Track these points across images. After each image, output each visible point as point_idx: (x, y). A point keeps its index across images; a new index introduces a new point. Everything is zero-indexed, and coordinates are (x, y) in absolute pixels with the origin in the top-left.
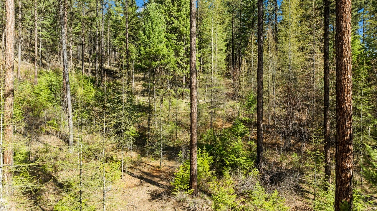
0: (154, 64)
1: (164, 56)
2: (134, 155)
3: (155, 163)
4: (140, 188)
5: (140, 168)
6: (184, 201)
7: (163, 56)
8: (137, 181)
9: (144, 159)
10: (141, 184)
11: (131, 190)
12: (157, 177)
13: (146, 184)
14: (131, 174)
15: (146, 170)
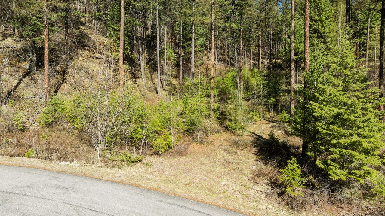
11: (263, 125)
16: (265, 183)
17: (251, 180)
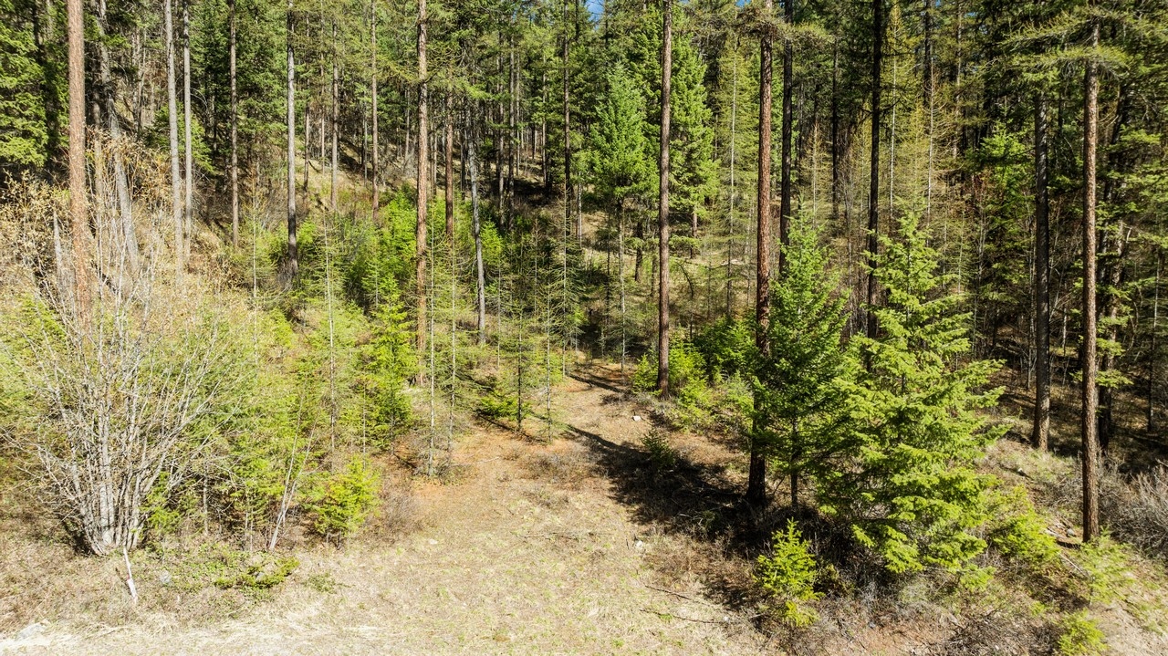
0: (619, 191)
1: (637, 175)
2: (581, 356)
3: (614, 366)
4: (589, 393)
5: (590, 371)
6: (648, 403)
8: (585, 385)
9: (596, 361)
10: (590, 388)
11: (576, 394)
12: (615, 381)
13: (597, 389)
14: (576, 378)
15: (599, 374)
16: (699, 594)
17: (655, 586)
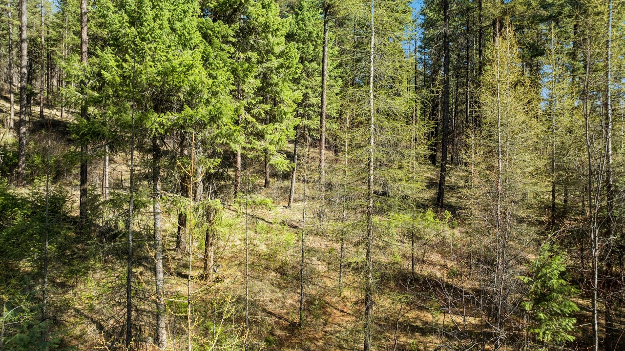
0: (156, 121)
7: (189, 94)
